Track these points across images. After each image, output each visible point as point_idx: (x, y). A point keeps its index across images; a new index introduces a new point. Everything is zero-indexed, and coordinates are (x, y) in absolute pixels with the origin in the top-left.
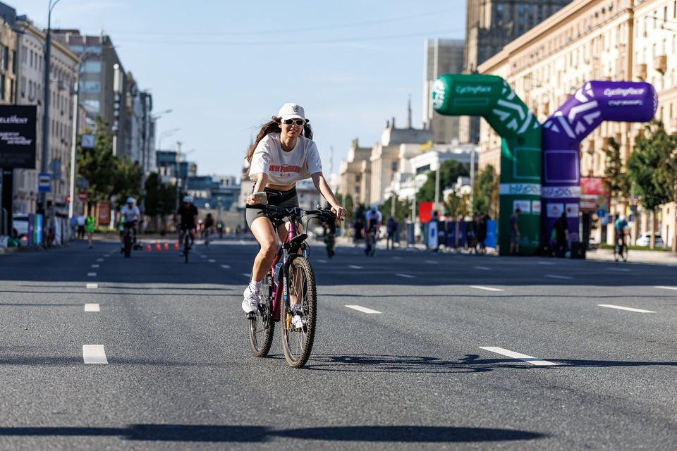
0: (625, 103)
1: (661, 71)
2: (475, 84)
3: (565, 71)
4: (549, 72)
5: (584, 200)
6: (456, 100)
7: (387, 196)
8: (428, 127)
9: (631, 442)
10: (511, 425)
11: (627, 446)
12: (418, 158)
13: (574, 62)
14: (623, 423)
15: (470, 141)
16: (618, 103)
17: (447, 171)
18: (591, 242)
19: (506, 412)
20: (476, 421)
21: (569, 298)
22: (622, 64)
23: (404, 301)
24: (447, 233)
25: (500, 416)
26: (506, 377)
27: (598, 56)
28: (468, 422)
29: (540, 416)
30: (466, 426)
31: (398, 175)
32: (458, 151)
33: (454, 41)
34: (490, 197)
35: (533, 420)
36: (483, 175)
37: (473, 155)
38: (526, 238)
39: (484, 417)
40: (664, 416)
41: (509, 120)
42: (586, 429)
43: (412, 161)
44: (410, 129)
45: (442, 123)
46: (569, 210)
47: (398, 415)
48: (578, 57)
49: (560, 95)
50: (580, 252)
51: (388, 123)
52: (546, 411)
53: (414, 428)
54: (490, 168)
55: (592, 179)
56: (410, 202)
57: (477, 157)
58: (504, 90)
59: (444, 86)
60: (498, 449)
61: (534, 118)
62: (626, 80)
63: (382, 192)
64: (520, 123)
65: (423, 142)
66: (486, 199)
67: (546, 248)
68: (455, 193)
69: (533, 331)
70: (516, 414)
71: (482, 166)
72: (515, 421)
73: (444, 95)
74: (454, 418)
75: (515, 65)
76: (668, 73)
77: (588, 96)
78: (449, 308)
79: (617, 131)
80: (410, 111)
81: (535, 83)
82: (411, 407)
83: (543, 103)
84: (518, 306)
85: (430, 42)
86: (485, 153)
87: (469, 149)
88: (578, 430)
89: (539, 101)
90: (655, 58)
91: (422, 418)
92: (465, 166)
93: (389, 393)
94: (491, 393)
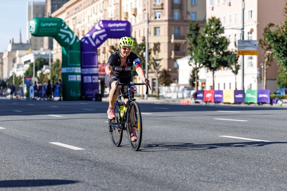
0: (118, 30)
1: (135, 15)
2: (49, 22)
3: (91, 16)
4: (84, 16)
5: (101, 75)
6: (41, 29)
7: (11, 75)
8: (29, 42)
9: (115, 183)
10: (61, 178)
11: (113, 185)
12: (25, 57)
13: (95, 12)
14: (112, 174)
15: (49, 49)
16: (114, 30)
17: (38, 63)
18: (105, 93)
19: (59, 172)
20: (45, 176)
21: (92, 119)
22: (117, 12)
23: (17, 123)
24: (38, 91)
25: (56, 174)
26: (61, 156)
27: (106, 9)
28: (41, 177)
29: (75, 173)
30: (40, 179)
31: (16, 65)
32: (43, 53)
33: (40, 3)
34: (58, 74)
35: (71, 175)
36: (55, 64)
37: (50, 55)
38: (74, 93)
39: (49, 175)
40: (131, 171)
41: (65, 38)
42: (95, 178)
43: (22, 58)
44: (21, 43)
45: (36, 40)
46: (94, 79)
47: (9, 175)
48: (97, 10)
49: (89, 26)
50: (99, 98)
51: (10, 41)
52: (77, 170)
53: (16, 181)
54: (58, 60)
55: (105, 65)
56: (22, 77)
57: (52, 55)
58: (63, 25)
59: (35, 23)
60: (54, 188)
61: (77, 38)
62: (119, 19)
63: (8, 73)
64: (71, 40)
65: (27, 49)
66: (57, 75)
67: (84, 97)
68: (42, 73)
69: (75, 135)
70: (64, 172)
71: (55, 60)
72: (63, 176)
73: (35, 27)
74: (35, 176)
75: (68, 13)
76: (138, 16)
77: (101, 27)
78: (37, 125)
79: (115, 43)
80: (21, 35)
81: (78, 21)
82: (15, 171)
83: (82, 31)
84: (69, 123)
85: (29, 3)
86: (55, 54)
87: (48, 52)
88: (92, 179)
89: (80, 29)
90: (132, 9)
91: (20, 176)
92: (47, 60)
93: (5, 165)
94: (53, 163)
